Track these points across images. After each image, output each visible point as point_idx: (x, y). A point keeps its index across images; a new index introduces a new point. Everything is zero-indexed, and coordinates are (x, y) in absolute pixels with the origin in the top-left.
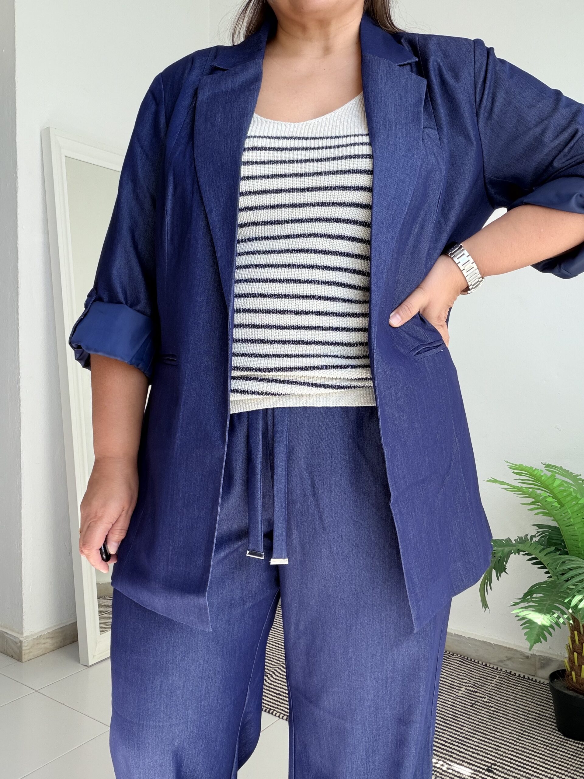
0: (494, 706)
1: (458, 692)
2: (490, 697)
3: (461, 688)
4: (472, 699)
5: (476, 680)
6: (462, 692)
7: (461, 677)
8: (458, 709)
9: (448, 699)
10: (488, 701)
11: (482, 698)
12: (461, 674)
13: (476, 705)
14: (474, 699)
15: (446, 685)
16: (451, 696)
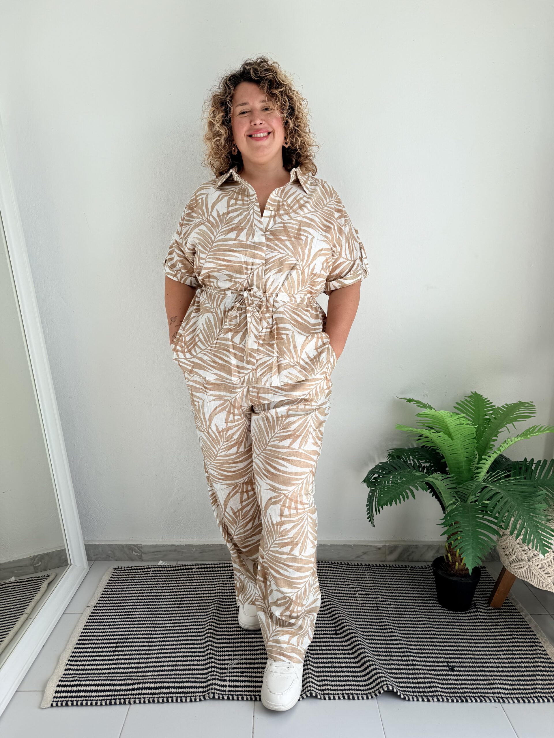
0: (391, 603)
1: (357, 600)
2: (382, 595)
3: (355, 594)
4: (371, 602)
5: (356, 581)
6: (359, 599)
7: (344, 583)
8: (373, 617)
9: (358, 610)
10: (383, 599)
11: (377, 598)
12: (342, 580)
13: (380, 607)
14: (373, 602)
15: (344, 596)
16: (356, 606)
